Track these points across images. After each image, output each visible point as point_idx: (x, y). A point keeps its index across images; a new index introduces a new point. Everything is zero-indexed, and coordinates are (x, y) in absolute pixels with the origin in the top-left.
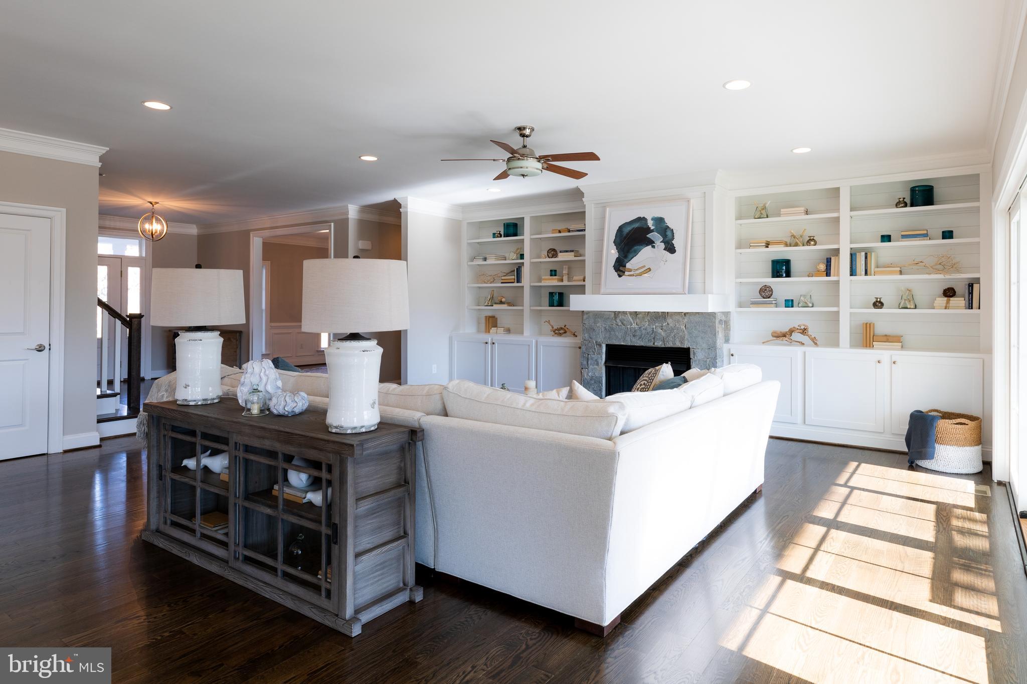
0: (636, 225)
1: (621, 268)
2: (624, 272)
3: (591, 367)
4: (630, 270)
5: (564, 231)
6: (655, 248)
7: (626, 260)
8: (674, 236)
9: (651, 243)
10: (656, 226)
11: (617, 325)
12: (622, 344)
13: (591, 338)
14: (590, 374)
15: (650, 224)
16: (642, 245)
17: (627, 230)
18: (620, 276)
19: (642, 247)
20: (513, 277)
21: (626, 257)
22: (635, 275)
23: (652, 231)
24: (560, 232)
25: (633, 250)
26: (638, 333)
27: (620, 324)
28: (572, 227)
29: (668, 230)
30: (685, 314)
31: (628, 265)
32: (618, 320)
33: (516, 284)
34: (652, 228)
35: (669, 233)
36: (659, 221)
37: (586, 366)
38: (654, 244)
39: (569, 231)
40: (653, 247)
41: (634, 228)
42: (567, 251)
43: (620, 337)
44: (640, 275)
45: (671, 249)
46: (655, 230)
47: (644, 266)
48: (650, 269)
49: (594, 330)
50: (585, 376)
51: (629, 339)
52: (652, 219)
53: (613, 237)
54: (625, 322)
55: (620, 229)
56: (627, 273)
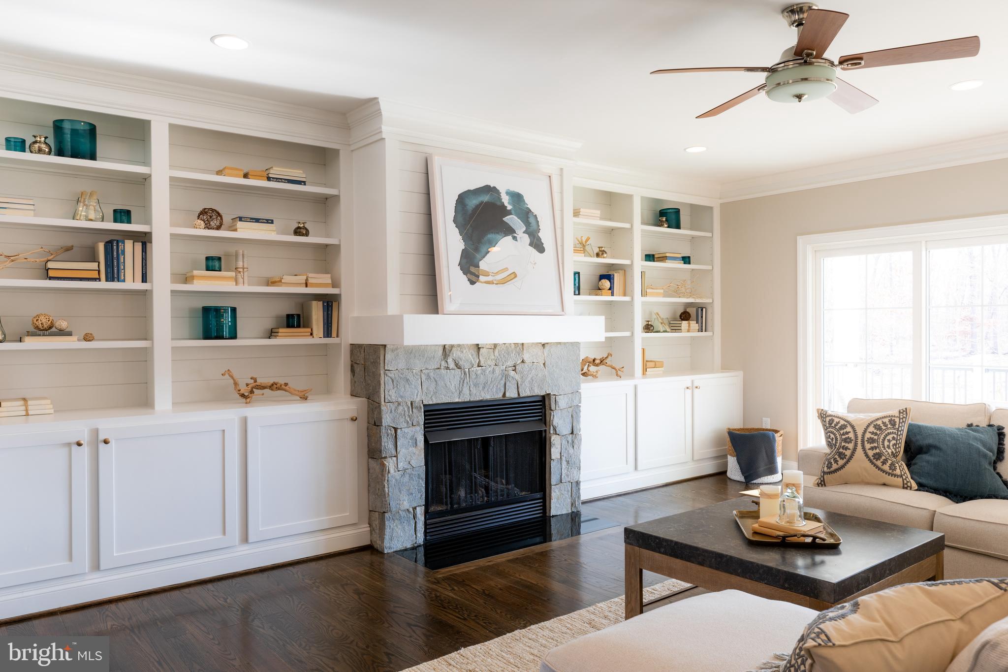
0: (486, 198)
1: (473, 269)
2: (478, 277)
3: (402, 451)
4: (486, 274)
5: (258, 177)
6: (517, 240)
7: (478, 256)
8: (539, 226)
9: (509, 231)
10: (514, 206)
11: (447, 368)
12: (457, 400)
13: (401, 397)
14: (401, 465)
15: (506, 200)
16: (498, 233)
17: (473, 203)
18: (472, 283)
19: (498, 236)
20: (94, 266)
21: (477, 250)
22: (495, 282)
23: (509, 213)
24: (246, 176)
25: (486, 238)
26: (482, 379)
27: (452, 365)
28: (276, 171)
29: (530, 214)
30: (543, 345)
31: (483, 265)
32: (450, 360)
33: (103, 285)
34: (509, 207)
35: (532, 220)
36: (517, 198)
37: (394, 452)
38: (515, 235)
39: (269, 179)
40: (515, 238)
41: (482, 202)
42: (257, 220)
43: (452, 388)
44: (503, 282)
45: (538, 245)
46: (513, 212)
47: (506, 270)
48: (514, 275)
49: (407, 380)
50: (392, 471)
51: (468, 392)
52: (508, 193)
53: (451, 213)
54: (461, 363)
55: (462, 199)
56: (482, 278)
